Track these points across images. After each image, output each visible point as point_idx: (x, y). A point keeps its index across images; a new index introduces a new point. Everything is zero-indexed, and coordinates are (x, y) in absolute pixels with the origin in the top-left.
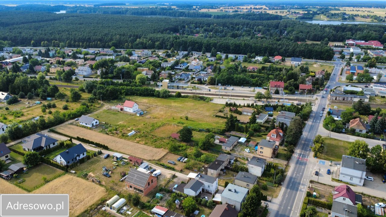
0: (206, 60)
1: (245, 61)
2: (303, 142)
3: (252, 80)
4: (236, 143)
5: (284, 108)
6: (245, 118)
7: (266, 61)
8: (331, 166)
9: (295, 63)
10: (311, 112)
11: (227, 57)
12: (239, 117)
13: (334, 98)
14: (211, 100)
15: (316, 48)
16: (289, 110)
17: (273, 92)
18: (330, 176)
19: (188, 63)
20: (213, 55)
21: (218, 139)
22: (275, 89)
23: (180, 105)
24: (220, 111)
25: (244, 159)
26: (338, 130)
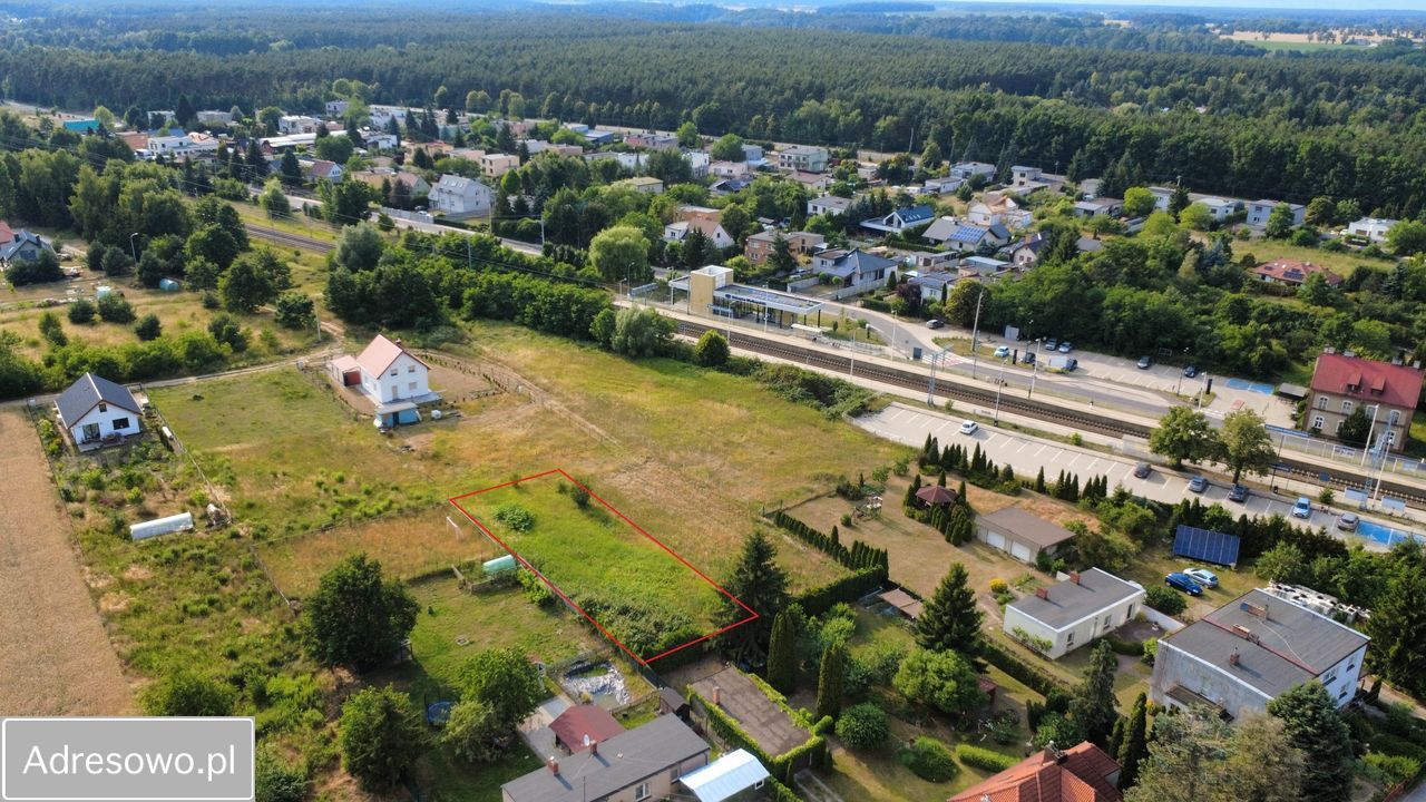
1: (1278, 233)
7: (1412, 245)
11: (1180, 203)
17: (1332, 424)
20: (1112, 191)
22: (1352, 407)
23: (665, 409)
24: (849, 491)
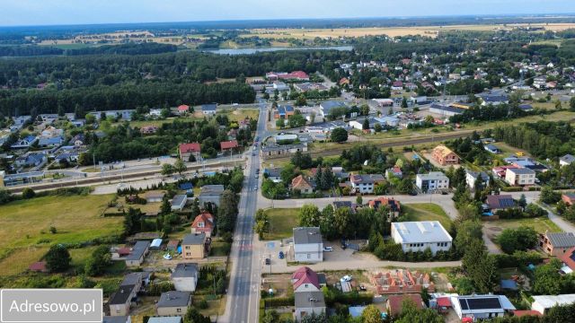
0: (68, 126)
1: (135, 119)
2: (242, 223)
3: (151, 146)
4: (147, 251)
5: (206, 181)
6: (153, 208)
7: (167, 115)
8: (282, 246)
9: (208, 112)
10: (243, 178)
11: (104, 117)
12: (144, 209)
13: (268, 154)
14: (91, 191)
15: (232, 89)
16: (214, 181)
17: (187, 159)
18: (284, 260)
19: (35, 135)
20: (80, 116)
21: (116, 251)
22: (189, 154)
23: (36, 211)
24: (111, 206)
25: (164, 271)
26: (280, 196)
